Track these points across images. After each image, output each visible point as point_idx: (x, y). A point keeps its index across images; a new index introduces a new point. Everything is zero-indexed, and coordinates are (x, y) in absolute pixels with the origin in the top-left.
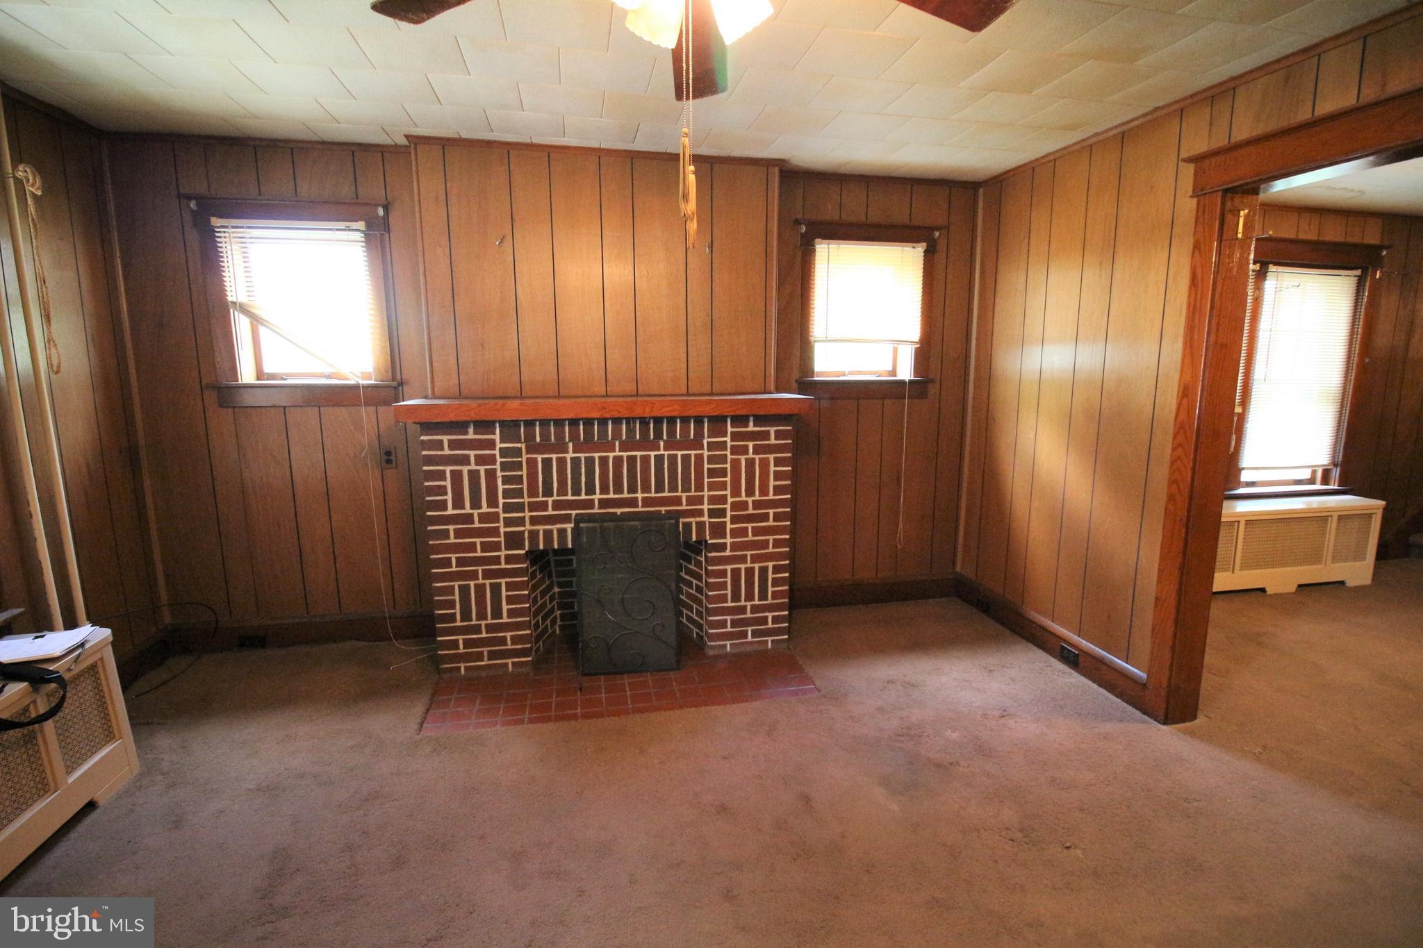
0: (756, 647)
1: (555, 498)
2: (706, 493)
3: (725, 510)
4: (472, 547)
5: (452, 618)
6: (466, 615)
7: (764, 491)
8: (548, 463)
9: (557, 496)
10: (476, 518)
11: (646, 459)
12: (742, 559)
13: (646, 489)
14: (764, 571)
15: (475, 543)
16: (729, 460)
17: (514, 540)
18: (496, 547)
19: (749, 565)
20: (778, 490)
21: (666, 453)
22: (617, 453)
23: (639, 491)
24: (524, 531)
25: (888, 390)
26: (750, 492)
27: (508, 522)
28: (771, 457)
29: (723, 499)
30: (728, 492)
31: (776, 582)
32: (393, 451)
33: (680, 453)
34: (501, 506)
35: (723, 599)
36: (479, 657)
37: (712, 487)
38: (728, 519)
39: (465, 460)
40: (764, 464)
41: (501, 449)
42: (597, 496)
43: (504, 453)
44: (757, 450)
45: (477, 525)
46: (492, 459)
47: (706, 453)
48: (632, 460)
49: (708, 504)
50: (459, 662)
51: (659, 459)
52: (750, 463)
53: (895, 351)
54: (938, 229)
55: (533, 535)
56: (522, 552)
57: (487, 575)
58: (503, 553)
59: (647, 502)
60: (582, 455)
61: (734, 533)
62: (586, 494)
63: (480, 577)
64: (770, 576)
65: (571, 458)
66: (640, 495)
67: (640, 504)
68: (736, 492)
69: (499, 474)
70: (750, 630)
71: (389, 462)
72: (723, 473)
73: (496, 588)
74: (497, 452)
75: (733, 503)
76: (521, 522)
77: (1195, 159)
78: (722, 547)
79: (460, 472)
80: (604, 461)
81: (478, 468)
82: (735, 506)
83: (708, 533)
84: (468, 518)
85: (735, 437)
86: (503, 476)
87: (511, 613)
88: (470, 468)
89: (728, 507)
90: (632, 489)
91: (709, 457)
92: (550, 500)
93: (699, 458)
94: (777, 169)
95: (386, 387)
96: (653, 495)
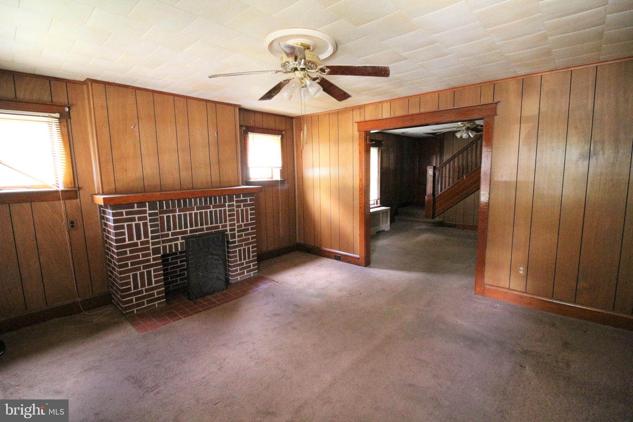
0: (248, 277)
1: (172, 231)
2: (228, 223)
3: (235, 228)
4: (138, 257)
5: (129, 289)
6: (136, 287)
7: (247, 220)
8: (168, 217)
9: (173, 230)
10: (139, 244)
11: (206, 213)
12: (242, 245)
13: (207, 224)
14: (249, 248)
15: (139, 255)
16: (235, 210)
17: (156, 251)
18: (149, 255)
19: (244, 247)
20: (251, 219)
21: (213, 210)
22: (196, 211)
23: (204, 225)
24: (160, 247)
25: (272, 184)
26: (243, 221)
27: (153, 244)
28: (249, 208)
29: (234, 225)
30: (236, 222)
31: (253, 252)
32: (75, 222)
33: (218, 209)
34: (150, 237)
35: (236, 261)
36: (143, 304)
37: (230, 221)
38: (236, 232)
39: (133, 220)
40: (247, 210)
41: (149, 213)
42: (189, 229)
43: (150, 215)
44: (244, 206)
45: (140, 247)
46: (145, 218)
47: (227, 209)
48: (201, 213)
49: (229, 227)
50: (133, 308)
51: (211, 212)
52: (242, 210)
53: (272, 170)
54: (284, 131)
55: (164, 248)
56: (160, 255)
57: (144, 267)
58: (152, 257)
59: (208, 229)
60: (182, 213)
61: (239, 236)
62: (184, 228)
63: (142, 269)
64: (251, 250)
65: (178, 215)
66: (205, 227)
67: (205, 230)
68: (238, 222)
69: (149, 224)
70: (245, 271)
71: (72, 226)
72: (233, 215)
73: (149, 273)
74: (147, 215)
75: (237, 226)
76: (158, 243)
77: (358, 123)
78: (235, 242)
79: (131, 225)
80: (191, 215)
81: (139, 222)
82: (238, 227)
83: (230, 237)
84: (136, 244)
85: (237, 202)
86: (150, 225)
87: (156, 282)
88: (135, 222)
89: (236, 227)
90: (202, 225)
91: (228, 210)
92: (170, 232)
93: (225, 210)
94: (238, 108)
95: (70, 191)
96: (209, 226)
